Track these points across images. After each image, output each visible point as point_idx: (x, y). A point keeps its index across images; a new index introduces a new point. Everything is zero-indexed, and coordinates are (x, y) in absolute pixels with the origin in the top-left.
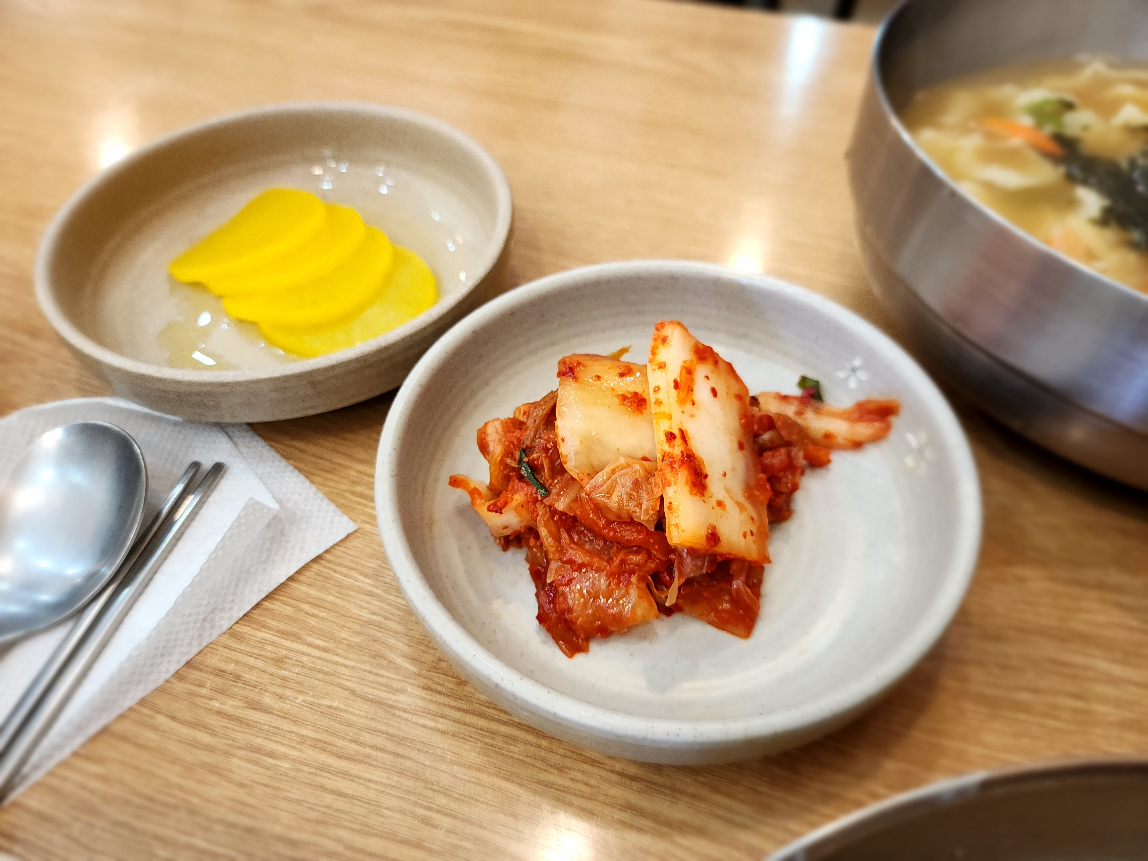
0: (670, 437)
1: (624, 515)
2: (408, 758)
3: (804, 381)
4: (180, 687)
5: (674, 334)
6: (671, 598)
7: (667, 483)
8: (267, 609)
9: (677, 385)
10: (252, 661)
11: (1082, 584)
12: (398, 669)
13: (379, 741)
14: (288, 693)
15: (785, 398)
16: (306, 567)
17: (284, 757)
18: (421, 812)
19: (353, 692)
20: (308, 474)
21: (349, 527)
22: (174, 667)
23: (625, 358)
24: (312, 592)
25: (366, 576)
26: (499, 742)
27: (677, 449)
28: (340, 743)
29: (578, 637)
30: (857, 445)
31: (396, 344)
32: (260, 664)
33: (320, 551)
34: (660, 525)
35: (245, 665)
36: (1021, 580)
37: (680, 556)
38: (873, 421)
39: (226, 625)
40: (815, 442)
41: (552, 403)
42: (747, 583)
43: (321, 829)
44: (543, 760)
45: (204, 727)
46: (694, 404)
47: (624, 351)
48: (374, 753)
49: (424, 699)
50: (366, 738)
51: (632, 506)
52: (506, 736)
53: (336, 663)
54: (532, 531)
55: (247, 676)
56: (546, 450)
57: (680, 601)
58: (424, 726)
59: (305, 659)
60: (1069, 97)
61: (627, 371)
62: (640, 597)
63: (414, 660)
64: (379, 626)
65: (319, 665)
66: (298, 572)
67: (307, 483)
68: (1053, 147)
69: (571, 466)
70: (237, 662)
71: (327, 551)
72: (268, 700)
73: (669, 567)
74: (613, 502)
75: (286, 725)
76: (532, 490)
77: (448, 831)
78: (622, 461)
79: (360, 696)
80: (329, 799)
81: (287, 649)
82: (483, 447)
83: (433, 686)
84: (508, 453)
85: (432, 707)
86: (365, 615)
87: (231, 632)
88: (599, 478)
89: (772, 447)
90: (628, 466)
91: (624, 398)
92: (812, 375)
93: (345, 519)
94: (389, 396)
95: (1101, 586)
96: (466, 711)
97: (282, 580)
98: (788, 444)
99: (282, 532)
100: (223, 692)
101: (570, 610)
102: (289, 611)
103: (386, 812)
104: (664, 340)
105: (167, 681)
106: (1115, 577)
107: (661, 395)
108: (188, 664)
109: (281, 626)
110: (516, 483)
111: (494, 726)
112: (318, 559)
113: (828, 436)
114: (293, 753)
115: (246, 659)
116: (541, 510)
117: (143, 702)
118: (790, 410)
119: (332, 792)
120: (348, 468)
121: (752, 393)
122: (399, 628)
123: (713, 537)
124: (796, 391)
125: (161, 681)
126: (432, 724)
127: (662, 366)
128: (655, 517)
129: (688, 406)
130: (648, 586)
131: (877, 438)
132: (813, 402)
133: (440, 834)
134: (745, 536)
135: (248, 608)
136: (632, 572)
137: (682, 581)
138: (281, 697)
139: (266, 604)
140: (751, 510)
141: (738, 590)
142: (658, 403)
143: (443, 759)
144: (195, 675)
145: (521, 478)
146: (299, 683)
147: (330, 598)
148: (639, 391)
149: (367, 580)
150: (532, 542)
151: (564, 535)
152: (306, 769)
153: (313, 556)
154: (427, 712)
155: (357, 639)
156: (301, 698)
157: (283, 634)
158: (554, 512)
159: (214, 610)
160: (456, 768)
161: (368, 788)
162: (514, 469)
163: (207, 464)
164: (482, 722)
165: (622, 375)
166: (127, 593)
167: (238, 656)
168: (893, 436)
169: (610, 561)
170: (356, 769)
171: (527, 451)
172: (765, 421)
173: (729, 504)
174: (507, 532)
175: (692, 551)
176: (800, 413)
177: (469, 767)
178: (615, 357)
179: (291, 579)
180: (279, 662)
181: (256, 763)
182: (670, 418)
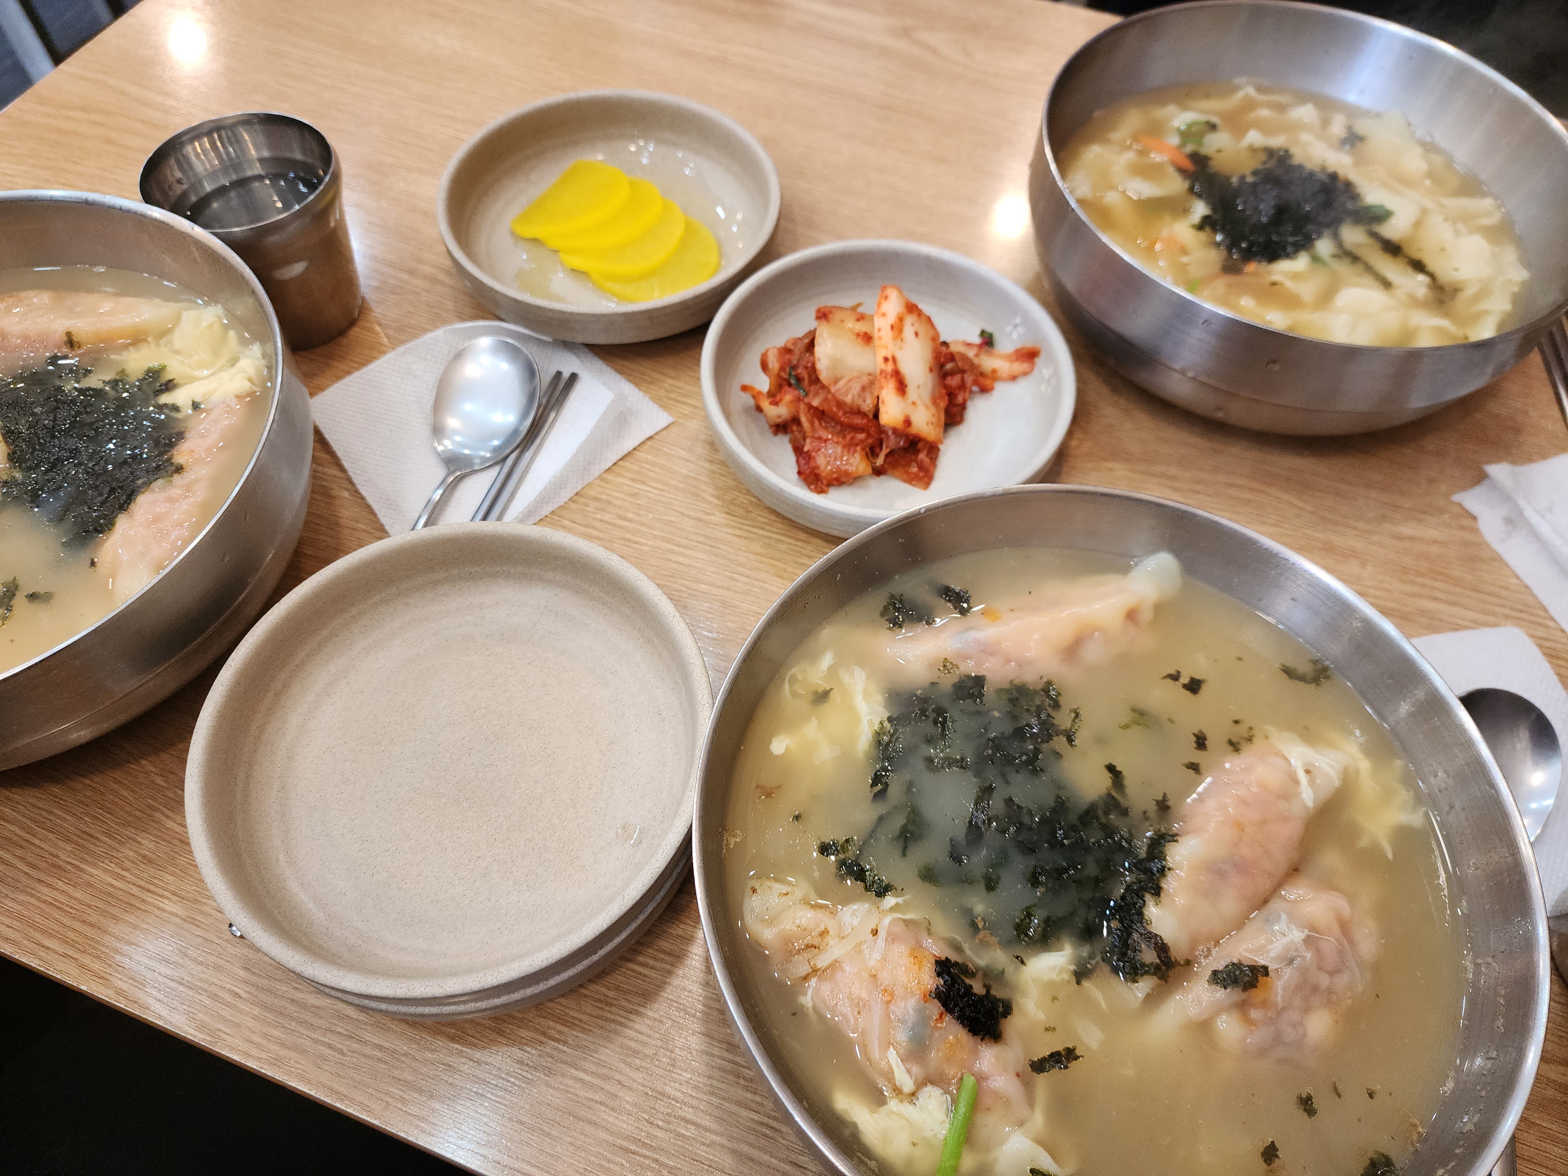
0: (886, 359)
1: (855, 407)
2: (719, 548)
3: (983, 333)
4: (573, 506)
5: (893, 294)
6: (880, 461)
7: (882, 388)
8: (621, 466)
9: (892, 327)
10: (617, 494)
11: (1150, 474)
12: (709, 502)
13: (701, 539)
14: (642, 512)
15: (969, 345)
16: (643, 443)
17: (646, 545)
18: (729, 574)
19: (682, 513)
20: (636, 384)
21: (670, 419)
22: (569, 496)
23: (860, 310)
24: (649, 457)
25: (683, 449)
26: (773, 542)
27: (890, 367)
28: (678, 539)
29: (822, 483)
30: (1014, 378)
31: (705, 294)
32: (622, 496)
33: (653, 433)
34: (876, 415)
35: (613, 496)
36: (1110, 470)
37: (887, 435)
38: (1023, 361)
39: (597, 473)
40: (982, 374)
41: (811, 337)
42: (927, 455)
43: (671, 579)
44: (798, 552)
45: (594, 528)
46: (902, 340)
47: (859, 305)
48: (698, 545)
49: (726, 519)
50: (693, 537)
51: (860, 402)
52: (777, 540)
53: (669, 498)
54: (796, 420)
55: (614, 502)
56: (806, 368)
57: (886, 466)
58: (727, 533)
59: (650, 495)
60: (1214, 119)
61: (861, 318)
62: (861, 460)
63: (718, 498)
64: (695, 478)
65: (660, 498)
66: (640, 445)
67: (637, 390)
68: (1188, 164)
69: (824, 376)
70: (608, 495)
71: (656, 434)
72: (630, 515)
73: (880, 443)
74: (848, 399)
75: (643, 529)
76: (796, 392)
77: (744, 583)
78: (856, 374)
79: (687, 516)
80: (674, 566)
81: (638, 489)
82: (764, 366)
83: (731, 512)
84: (782, 369)
85: (732, 523)
86: (685, 472)
87: (600, 477)
88: (841, 383)
89: (952, 373)
90: (859, 377)
91: (858, 335)
92: (989, 329)
93: (666, 415)
94: (703, 328)
95: (1163, 476)
96: (753, 526)
97: (631, 448)
98: (963, 372)
99: (625, 420)
100: (602, 510)
101: (818, 467)
102: (636, 468)
103: (709, 573)
104: (886, 298)
105: (566, 503)
106: (1173, 470)
107: (882, 334)
108: (577, 494)
109: (633, 476)
110: (786, 388)
111: (770, 534)
112: (650, 438)
113: (994, 371)
114: (650, 543)
115: (612, 493)
116: (802, 406)
117: (552, 513)
118: (971, 353)
119: (676, 562)
120: (663, 382)
121: (942, 339)
122: (708, 480)
123: (908, 422)
124: (977, 340)
125: (562, 503)
126: (733, 532)
127: (884, 315)
128: (873, 409)
129: (899, 341)
130: (867, 455)
131: (1025, 374)
132: (986, 347)
133: (741, 585)
134: (928, 424)
135: (610, 464)
136: (857, 445)
137: (888, 450)
138: (638, 514)
139: (621, 463)
140: (933, 410)
141: (922, 459)
142: (880, 338)
143: (740, 550)
144: (582, 500)
145: (790, 385)
146: (649, 508)
147: (662, 462)
148: (868, 331)
149: (684, 453)
150: (795, 428)
151: (816, 422)
152: (659, 551)
153: (648, 435)
154: (728, 526)
155: (682, 486)
156: (651, 516)
157: (634, 480)
158: (810, 407)
159: (589, 464)
160: (747, 554)
161: (697, 562)
162: (785, 380)
163: (566, 375)
164: (762, 532)
165: (858, 320)
166: (528, 455)
167: (608, 492)
168: (1036, 371)
169: (844, 437)
170: (688, 552)
171: (794, 368)
172: (948, 356)
173: (919, 404)
174: (779, 420)
175: (895, 431)
176: (977, 355)
177: (756, 554)
178: (854, 309)
179: (635, 449)
180: (634, 495)
181: (629, 547)
182: (886, 348)
